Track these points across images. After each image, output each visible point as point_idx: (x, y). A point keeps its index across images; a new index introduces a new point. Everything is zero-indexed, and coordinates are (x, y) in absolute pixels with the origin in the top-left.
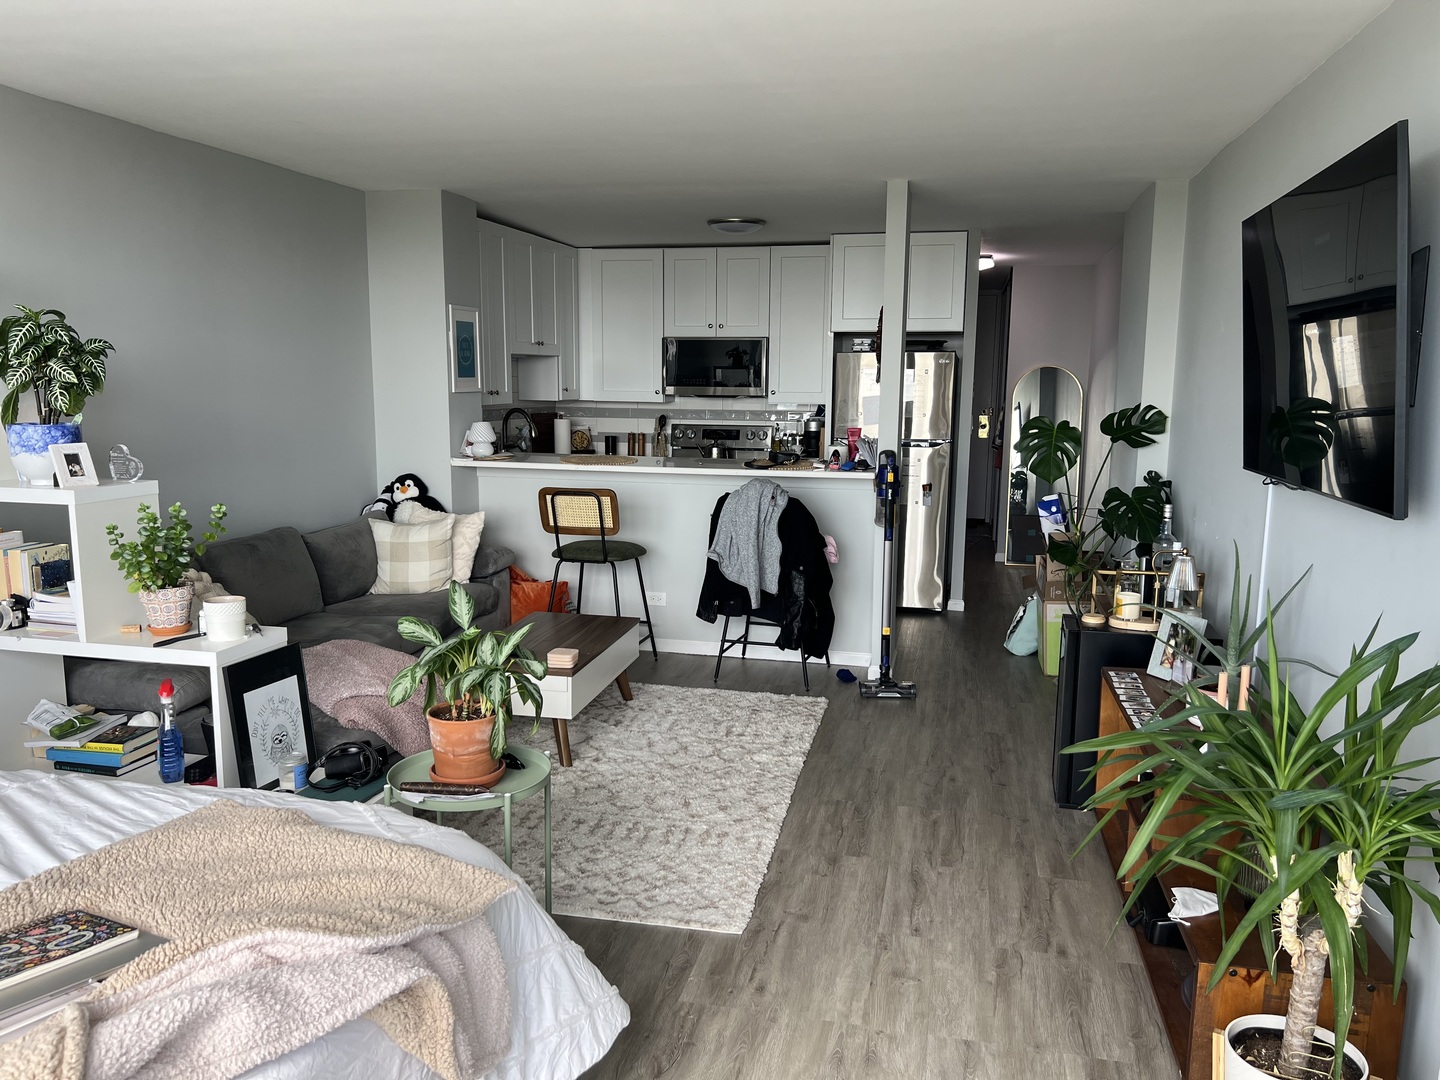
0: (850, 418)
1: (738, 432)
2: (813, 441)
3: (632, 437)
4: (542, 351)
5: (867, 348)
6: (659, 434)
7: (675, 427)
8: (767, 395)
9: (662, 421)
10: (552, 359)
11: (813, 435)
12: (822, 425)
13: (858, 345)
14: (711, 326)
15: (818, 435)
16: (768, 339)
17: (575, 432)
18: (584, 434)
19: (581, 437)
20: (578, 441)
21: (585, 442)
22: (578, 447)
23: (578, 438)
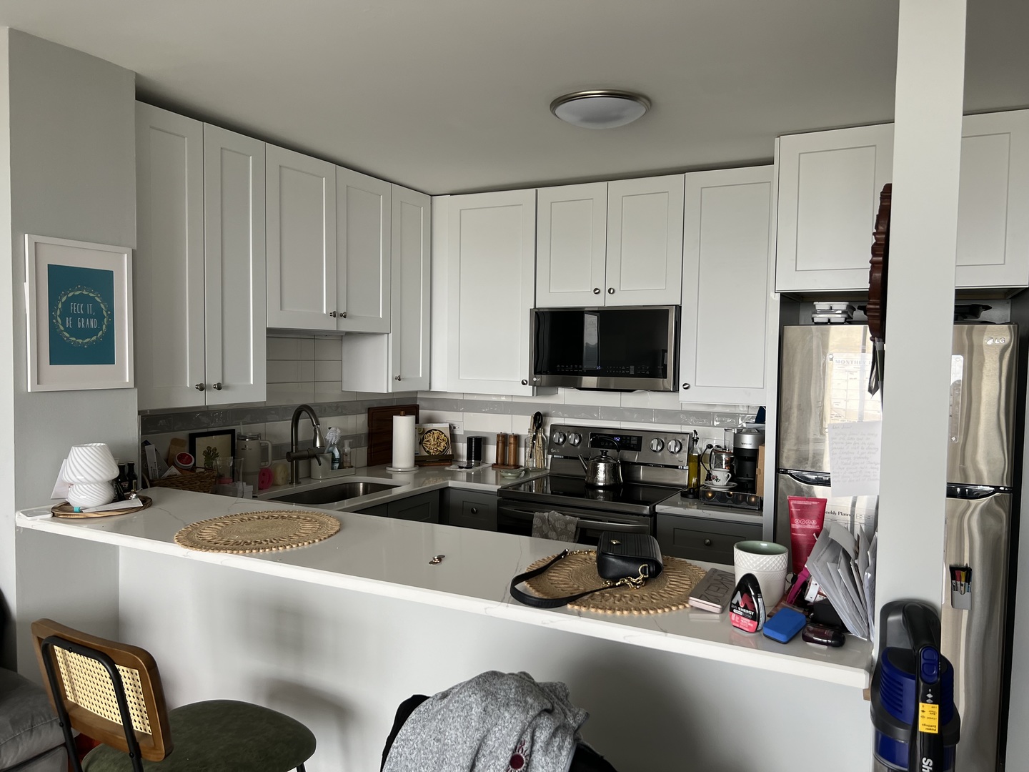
0: (811, 437)
1: (640, 439)
2: (748, 464)
3: (503, 439)
4: (346, 326)
5: (838, 317)
6: (534, 438)
7: (554, 428)
8: (676, 390)
9: (539, 420)
10: (379, 339)
11: (747, 455)
12: (761, 440)
13: (823, 312)
14: (597, 291)
15: (754, 456)
16: (679, 308)
17: (430, 431)
18: (443, 433)
19: (438, 438)
20: (433, 442)
21: (442, 444)
22: (431, 451)
23: (432, 439)
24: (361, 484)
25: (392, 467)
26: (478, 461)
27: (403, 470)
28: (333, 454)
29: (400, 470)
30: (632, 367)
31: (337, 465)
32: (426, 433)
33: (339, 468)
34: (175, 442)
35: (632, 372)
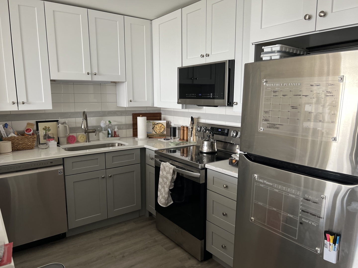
1: (228, 130)
6: (192, 128)
7: (198, 124)
9: (192, 120)
17: (157, 124)
18: (163, 125)
19: (160, 127)
20: (158, 128)
21: (162, 129)
22: (157, 132)
23: (158, 127)
24: (117, 144)
25: (137, 138)
26: (174, 137)
27: (141, 139)
28: (108, 131)
29: (139, 139)
30: (211, 94)
31: (110, 136)
32: (156, 125)
33: (111, 137)
34: (28, 124)
35: (211, 97)
